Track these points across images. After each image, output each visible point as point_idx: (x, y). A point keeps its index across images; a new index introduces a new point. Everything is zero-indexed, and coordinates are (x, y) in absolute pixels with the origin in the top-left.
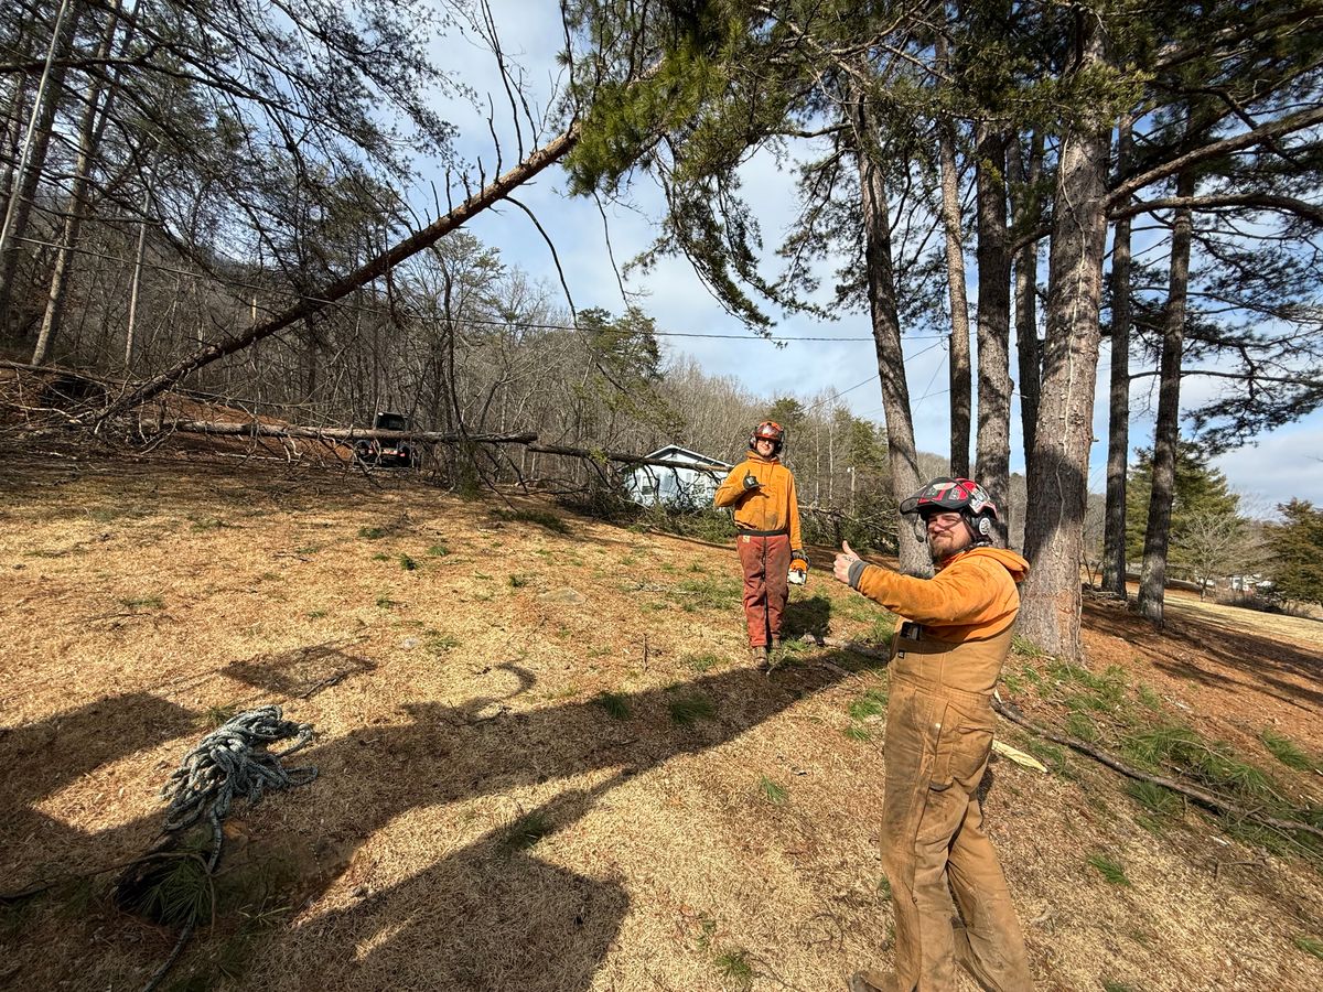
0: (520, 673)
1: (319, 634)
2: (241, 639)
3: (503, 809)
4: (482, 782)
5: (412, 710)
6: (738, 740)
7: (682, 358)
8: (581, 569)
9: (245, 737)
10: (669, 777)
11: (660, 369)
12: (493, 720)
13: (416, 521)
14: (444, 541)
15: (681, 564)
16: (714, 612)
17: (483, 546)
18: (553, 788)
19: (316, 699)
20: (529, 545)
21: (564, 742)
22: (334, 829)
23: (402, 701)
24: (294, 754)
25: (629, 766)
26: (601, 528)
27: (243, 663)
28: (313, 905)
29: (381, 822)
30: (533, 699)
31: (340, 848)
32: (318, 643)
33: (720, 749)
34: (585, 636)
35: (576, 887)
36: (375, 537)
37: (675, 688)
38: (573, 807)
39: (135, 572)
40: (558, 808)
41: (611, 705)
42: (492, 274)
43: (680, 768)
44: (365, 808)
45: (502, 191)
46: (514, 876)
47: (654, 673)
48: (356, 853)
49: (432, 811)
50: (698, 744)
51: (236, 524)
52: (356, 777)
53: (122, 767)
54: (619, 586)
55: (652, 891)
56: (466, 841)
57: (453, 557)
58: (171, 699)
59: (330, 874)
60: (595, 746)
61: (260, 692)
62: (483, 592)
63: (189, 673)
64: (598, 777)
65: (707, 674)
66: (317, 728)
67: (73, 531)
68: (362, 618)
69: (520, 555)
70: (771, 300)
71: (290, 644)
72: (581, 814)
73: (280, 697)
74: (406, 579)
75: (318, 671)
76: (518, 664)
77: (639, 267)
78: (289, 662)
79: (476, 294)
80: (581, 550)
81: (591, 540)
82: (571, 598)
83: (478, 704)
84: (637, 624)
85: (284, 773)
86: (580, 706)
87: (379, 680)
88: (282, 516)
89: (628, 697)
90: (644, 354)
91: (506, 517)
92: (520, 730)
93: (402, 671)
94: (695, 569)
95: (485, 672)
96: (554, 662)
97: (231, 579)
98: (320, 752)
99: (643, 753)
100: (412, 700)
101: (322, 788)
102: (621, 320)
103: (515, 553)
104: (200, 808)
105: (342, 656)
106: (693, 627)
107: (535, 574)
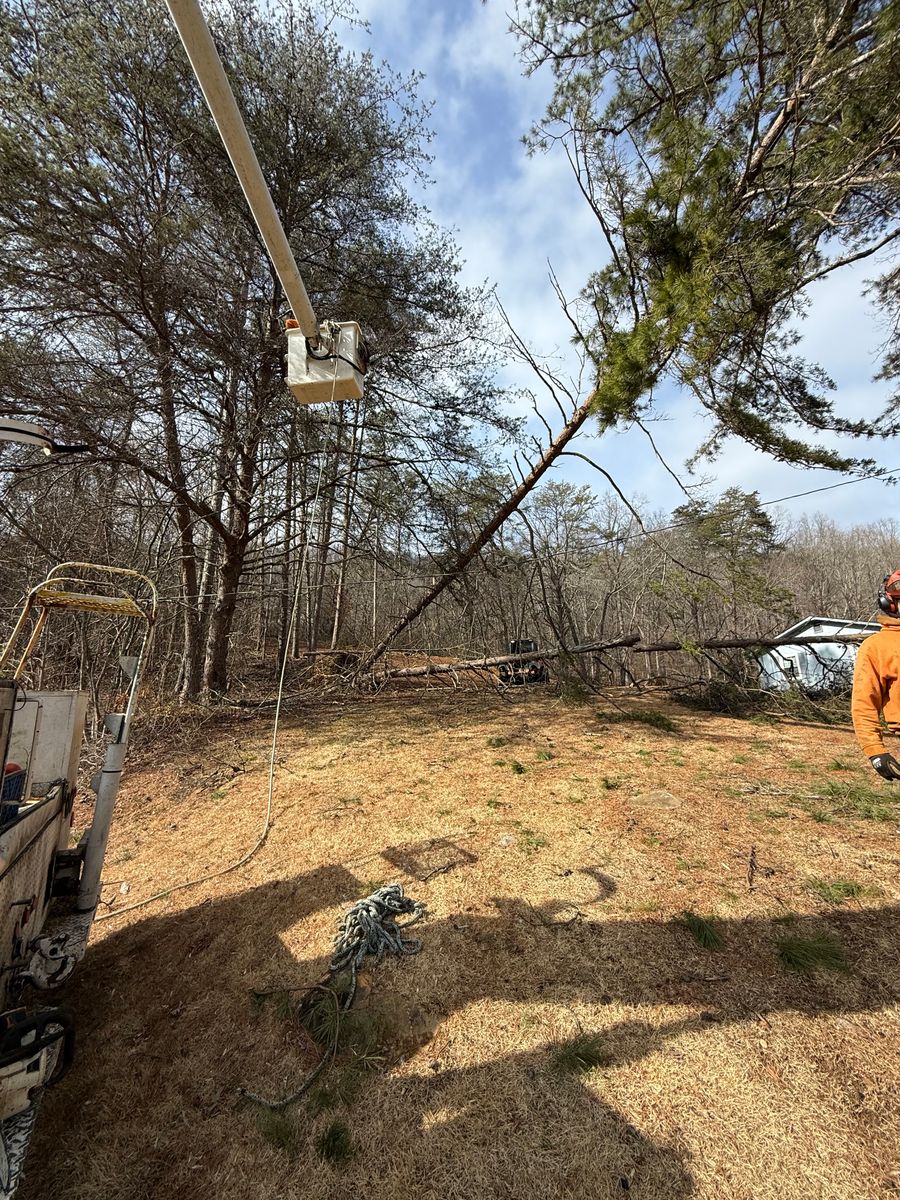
0: (601, 879)
1: (443, 829)
2: (396, 829)
3: (562, 1022)
4: (547, 989)
5: (498, 903)
6: (889, 1012)
7: (804, 521)
8: (682, 770)
9: (379, 906)
10: (768, 1038)
11: (778, 539)
12: (567, 926)
13: (534, 729)
14: (551, 746)
15: (819, 760)
16: (861, 823)
17: (585, 749)
18: (616, 1014)
19: (432, 883)
20: (630, 746)
21: (636, 963)
22: (425, 1000)
23: (492, 894)
24: (410, 927)
25: (712, 1010)
26: (717, 722)
27: (394, 848)
28: (403, 1064)
29: (459, 1004)
30: (609, 909)
31: (427, 1019)
32: (442, 836)
33: (857, 1018)
34: (676, 844)
35: (628, 1142)
36: (498, 746)
37: (790, 920)
38: (636, 1043)
39: (353, 780)
40: (621, 1038)
41: (698, 931)
42: (587, 506)
43: (785, 1031)
44: (449, 987)
45: (557, 450)
46: (564, 1101)
47: (760, 897)
48: (438, 1027)
49: (502, 1005)
50: (820, 1003)
51: (411, 741)
52: (447, 957)
53: (319, 916)
54: (728, 789)
55: (725, 1188)
56: (525, 1047)
57: (556, 761)
58: (352, 871)
59: (419, 1040)
60: (671, 976)
61: (399, 873)
62: (577, 794)
63: (364, 853)
64: (672, 1014)
65: (843, 907)
66: (428, 909)
67: (330, 752)
68: (475, 817)
69: (620, 757)
70: (863, 437)
71: (424, 835)
72: (644, 1053)
73: (410, 878)
74: (514, 783)
75: (438, 859)
76: (601, 870)
77: (704, 458)
78: (420, 851)
79: (577, 527)
80: (688, 748)
81: (702, 737)
82: (665, 802)
83: (555, 906)
84: (744, 835)
85: (400, 942)
86: (660, 924)
87: (477, 872)
88: (441, 733)
89: (722, 922)
90: (755, 528)
91: (612, 719)
92: (591, 940)
93: (496, 866)
94: (838, 767)
95: (566, 874)
96: (638, 871)
97: (400, 783)
98: (426, 930)
99: (735, 998)
100: (501, 894)
101: (422, 961)
102: (720, 505)
103: (614, 755)
104: (349, 957)
105: (455, 847)
106: (823, 842)
107: (629, 777)
